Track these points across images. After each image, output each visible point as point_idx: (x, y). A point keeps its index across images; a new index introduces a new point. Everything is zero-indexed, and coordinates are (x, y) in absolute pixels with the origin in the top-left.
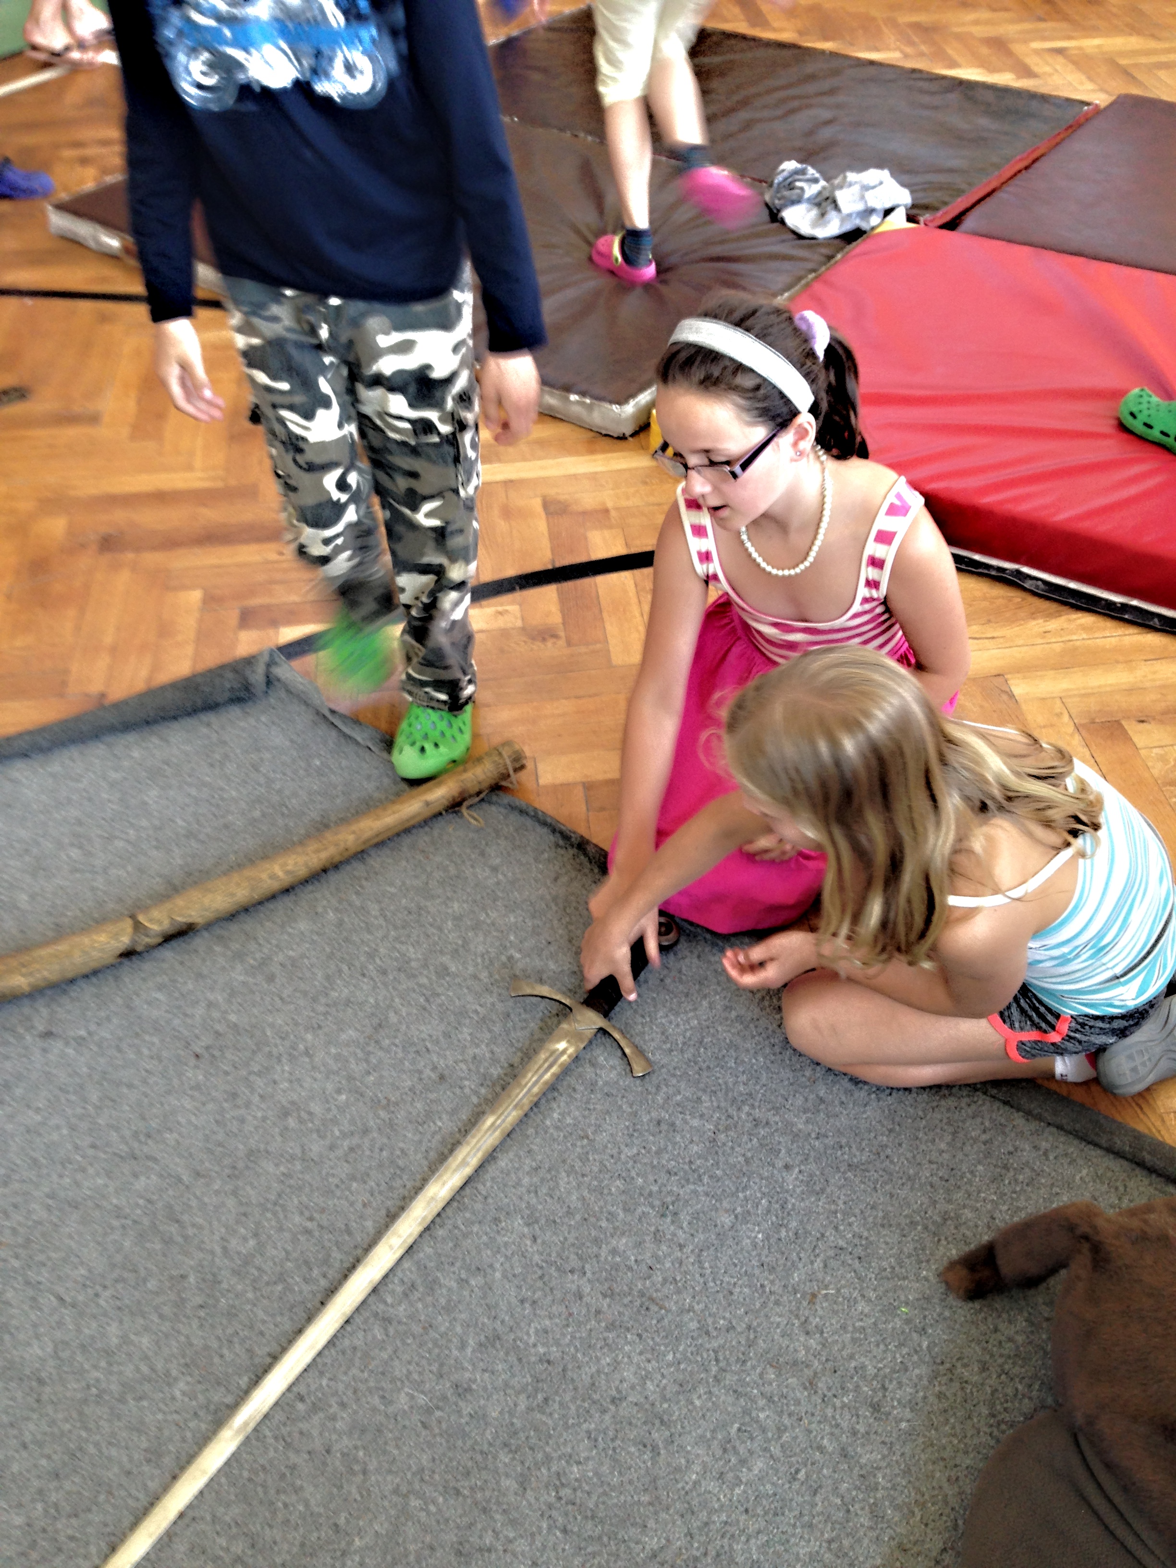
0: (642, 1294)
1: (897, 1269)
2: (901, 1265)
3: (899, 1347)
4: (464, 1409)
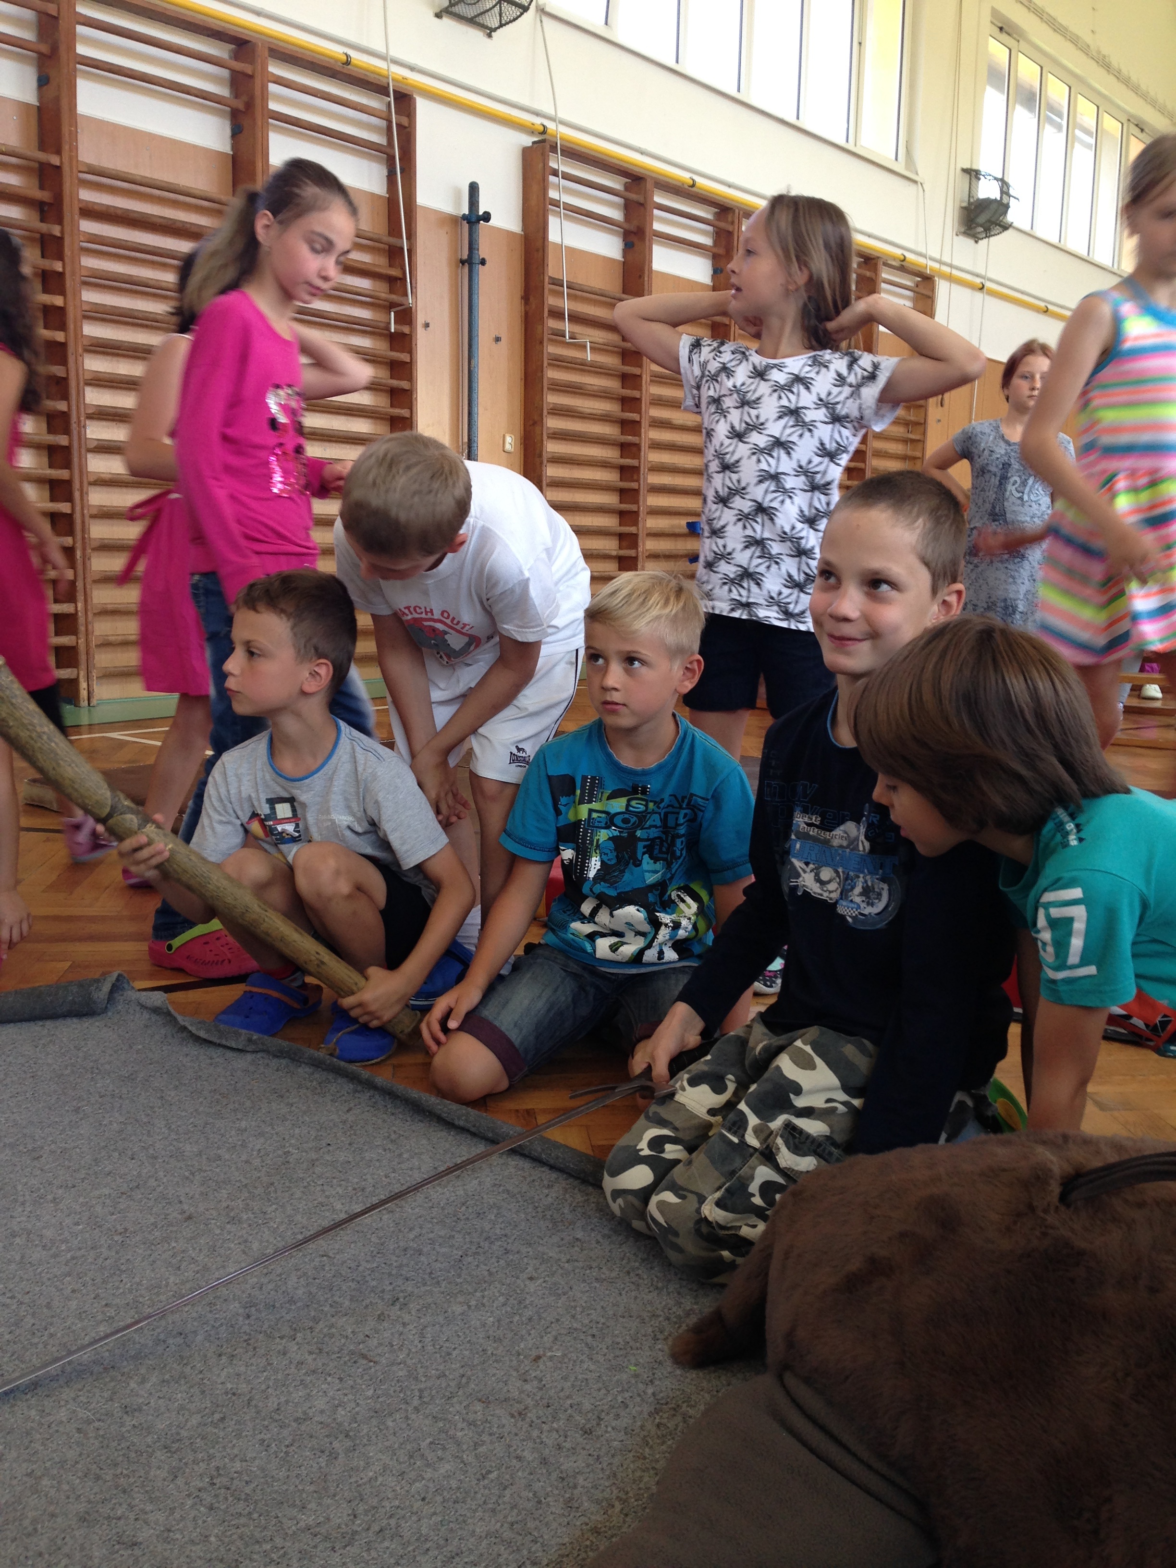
0: (352, 1353)
1: (632, 1343)
2: (636, 1341)
3: (622, 1391)
4: (129, 1421)
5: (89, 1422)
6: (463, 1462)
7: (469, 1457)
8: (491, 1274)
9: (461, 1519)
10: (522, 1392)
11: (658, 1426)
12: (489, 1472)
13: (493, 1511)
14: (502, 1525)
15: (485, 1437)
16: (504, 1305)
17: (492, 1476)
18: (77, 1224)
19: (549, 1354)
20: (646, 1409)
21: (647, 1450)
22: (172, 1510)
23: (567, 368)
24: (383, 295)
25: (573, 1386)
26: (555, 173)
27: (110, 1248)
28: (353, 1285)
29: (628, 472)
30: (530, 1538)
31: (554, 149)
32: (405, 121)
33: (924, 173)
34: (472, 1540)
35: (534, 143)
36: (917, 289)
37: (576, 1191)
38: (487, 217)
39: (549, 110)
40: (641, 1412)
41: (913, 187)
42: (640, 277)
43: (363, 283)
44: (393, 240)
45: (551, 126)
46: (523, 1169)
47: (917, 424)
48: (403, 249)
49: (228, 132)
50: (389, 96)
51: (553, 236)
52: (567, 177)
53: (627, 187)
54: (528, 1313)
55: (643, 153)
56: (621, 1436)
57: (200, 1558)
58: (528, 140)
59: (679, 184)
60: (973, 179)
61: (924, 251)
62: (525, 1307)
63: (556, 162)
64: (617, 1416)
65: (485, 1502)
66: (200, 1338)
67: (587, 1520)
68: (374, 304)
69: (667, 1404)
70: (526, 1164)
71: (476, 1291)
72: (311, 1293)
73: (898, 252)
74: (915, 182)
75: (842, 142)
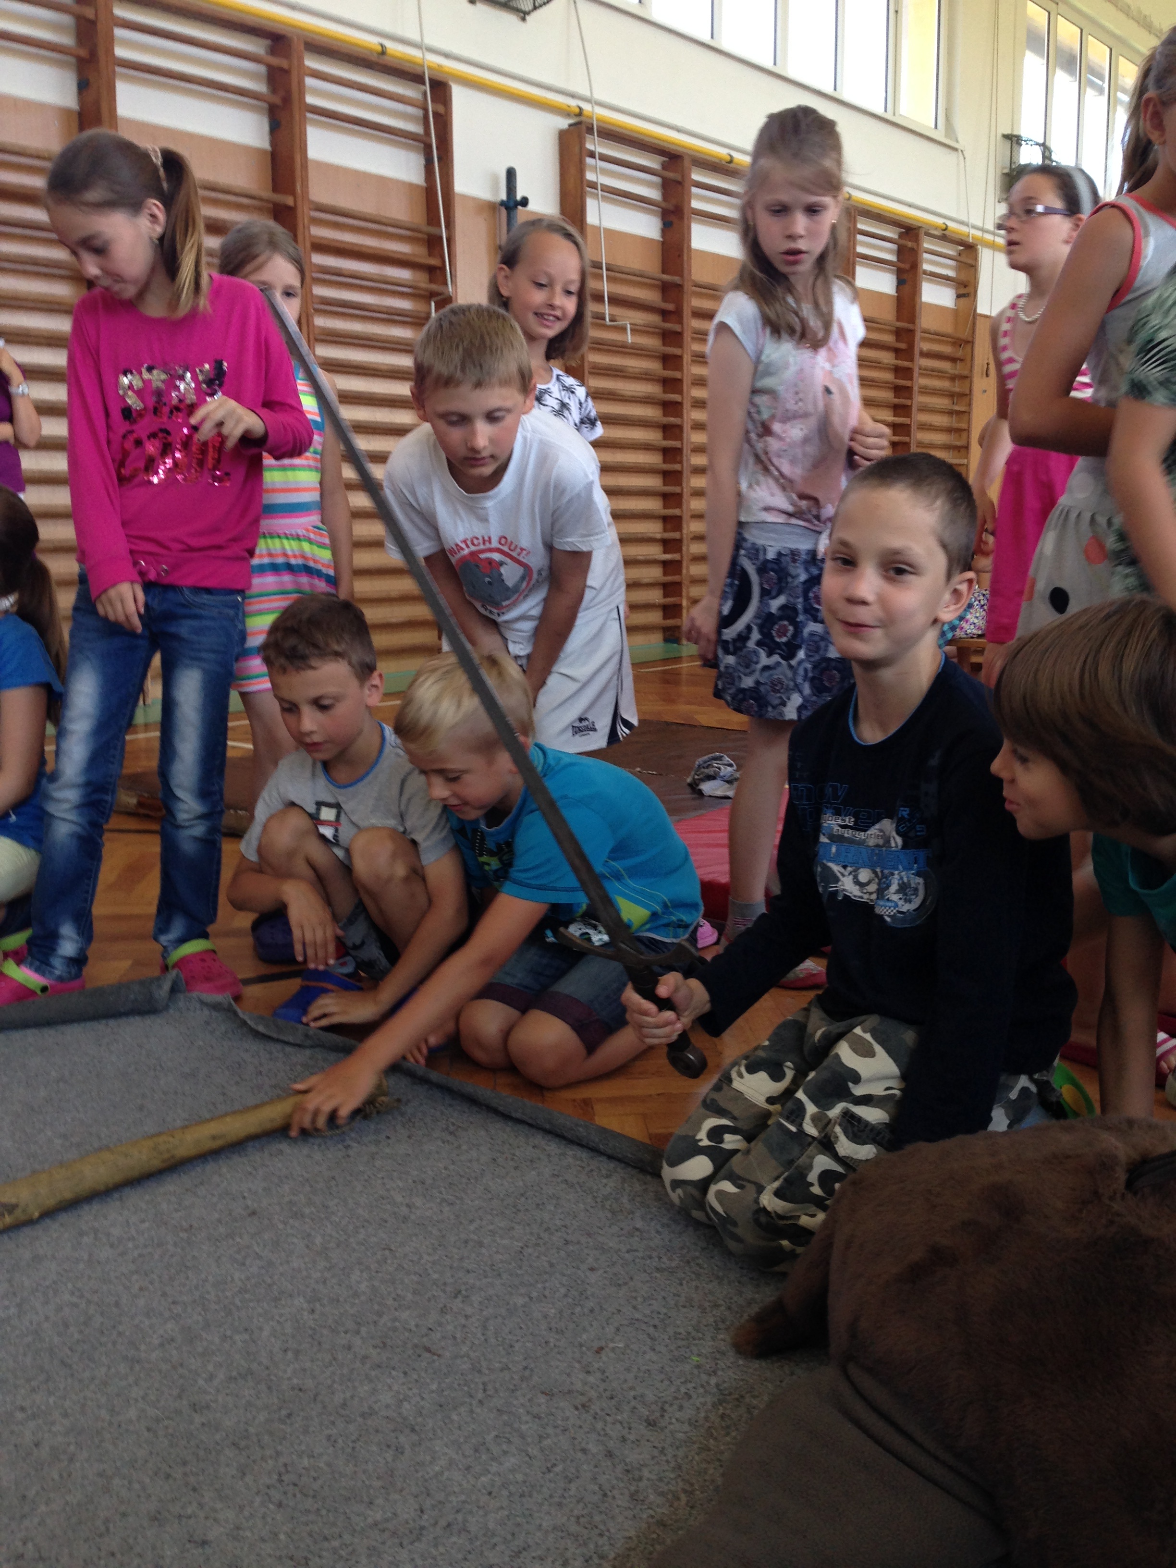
0: (416, 1346)
1: (694, 1333)
2: (698, 1331)
3: (685, 1383)
4: (198, 1419)
5: (158, 1420)
6: (528, 1455)
7: (534, 1451)
8: (552, 1265)
9: (527, 1513)
10: (585, 1383)
11: (722, 1417)
12: (554, 1465)
13: (560, 1505)
14: (568, 1519)
15: (550, 1430)
16: (566, 1296)
17: (558, 1469)
18: (143, 1221)
19: (611, 1345)
20: (709, 1399)
21: (711, 1441)
22: (241, 1508)
23: (609, 351)
24: (423, 285)
25: (636, 1378)
26: (592, 155)
27: (175, 1245)
28: (415, 1278)
29: (671, 454)
30: (597, 1531)
31: (590, 130)
32: (441, 109)
33: (964, 140)
34: (538, 1534)
35: (570, 125)
36: (959, 258)
37: (635, 1180)
38: (524, 202)
39: (584, 91)
40: (704, 1404)
41: (954, 154)
42: (679, 256)
43: (404, 274)
44: (432, 230)
45: (587, 107)
46: (581, 1160)
47: (962, 395)
48: (441, 238)
49: (266, 127)
50: (424, 83)
51: (592, 218)
52: (604, 158)
53: (664, 167)
54: (590, 1304)
55: (679, 130)
56: (686, 1428)
57: (270, 1555)
58: (564, 123)
59: (717, 161)
60: (1014, 145)
61: (965, 219)
62: (587, 1298)
63: (593, 144)
64: (681, 1408)
65: (551, 1496)
66: (265, 1333)
67: (652, 1512)
68: (416, 294)
69: (730, 1394)
70: (584, 1155)
71: (537, 1282)
72: (373, 1286)
73: (940, 221)
74: (955, 150)
75: (880, 111)
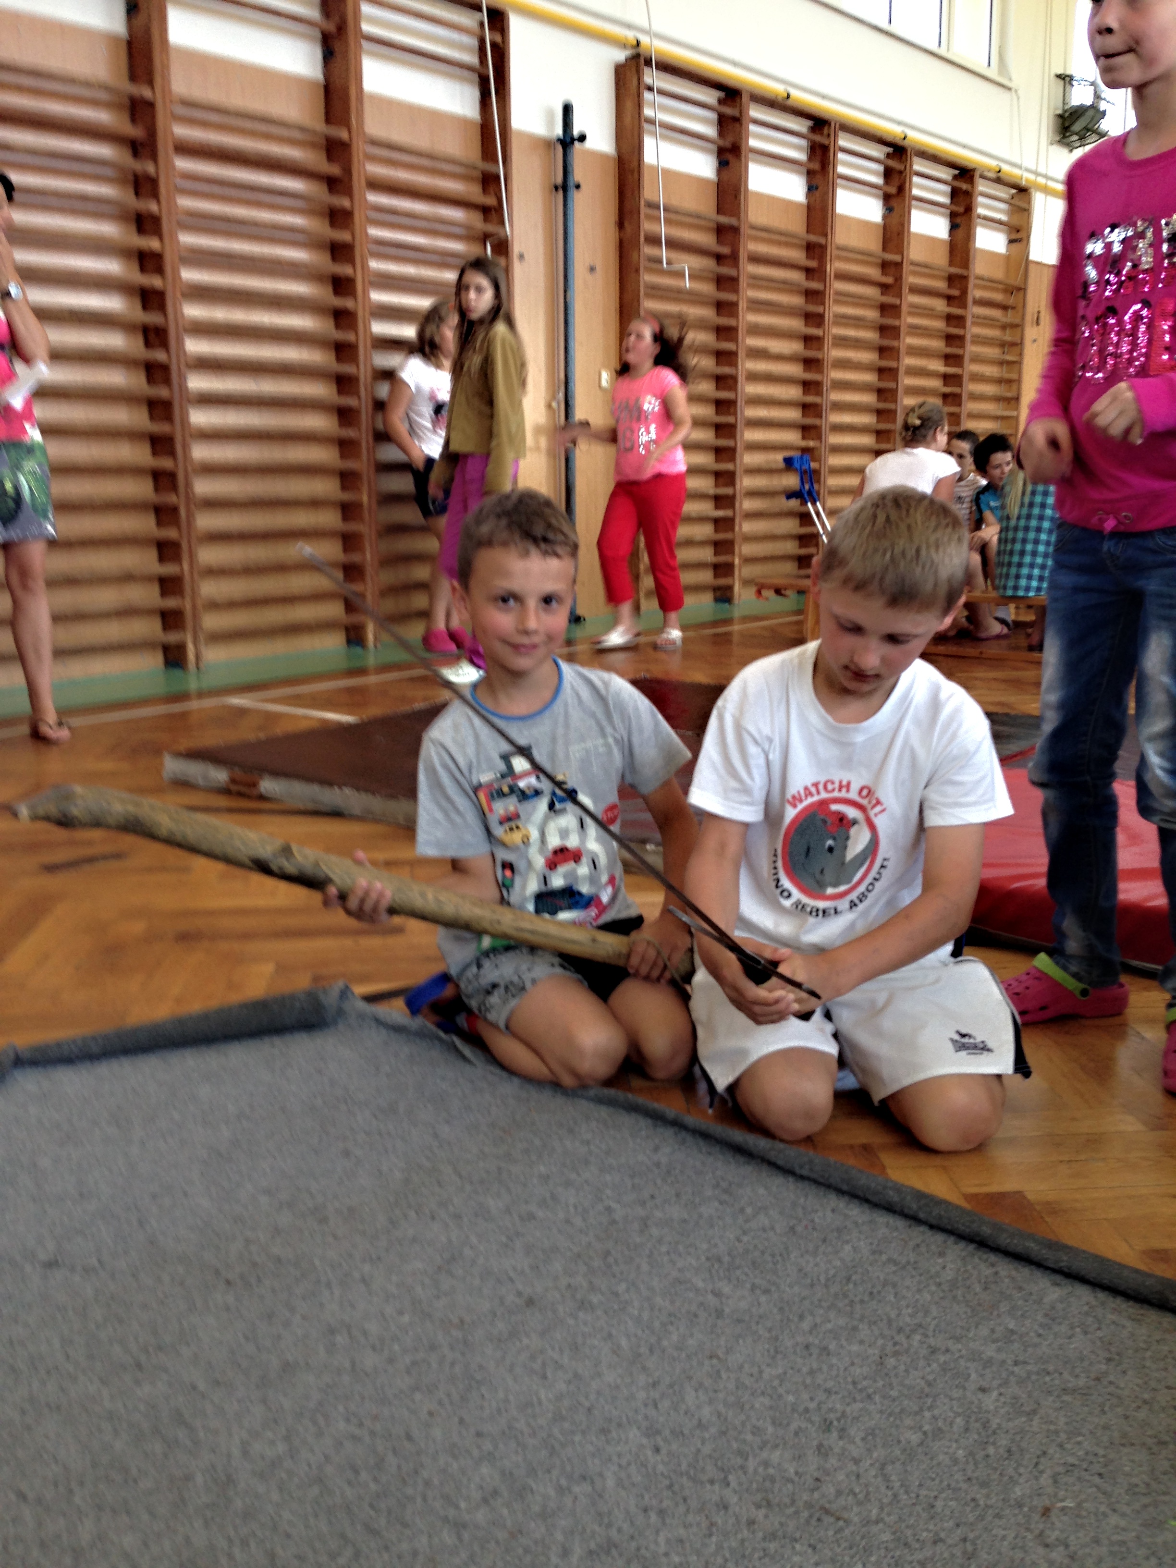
0: (809, 1505)
1: (1154, 1485)
2: (1158, 1482)
8: (929, 1384)
16: (967, 1429)
19: (1060, 1505)
23: (663, 297)
24: (479, 226)
26: (650, 89)
29: (724, 406)
31: (648, 62)
32: (498, 39)
33: (1018, 77)
35: (627, 58)
36: (1013, 201)
38: (582, 138)
39: (643, 23)
41: (1006, 95)
42: (736, 197)
43: (455, 214)
44: (488, 166)
45: (644, 39)
47: (1013, 344)
48: (498, 176)
49: (319, 56)
50: (482, 13)
51: (649, 156)
52: (661, 92)
53: (721, 102)
55: (735, 64)
58: (621, 56)
59: (774, 98)
60: (1067, 86)
61: (1018, 162)
68: (469, 235)
72: (719, 1412)
74: (1010, 89)
75: (933, 47)
